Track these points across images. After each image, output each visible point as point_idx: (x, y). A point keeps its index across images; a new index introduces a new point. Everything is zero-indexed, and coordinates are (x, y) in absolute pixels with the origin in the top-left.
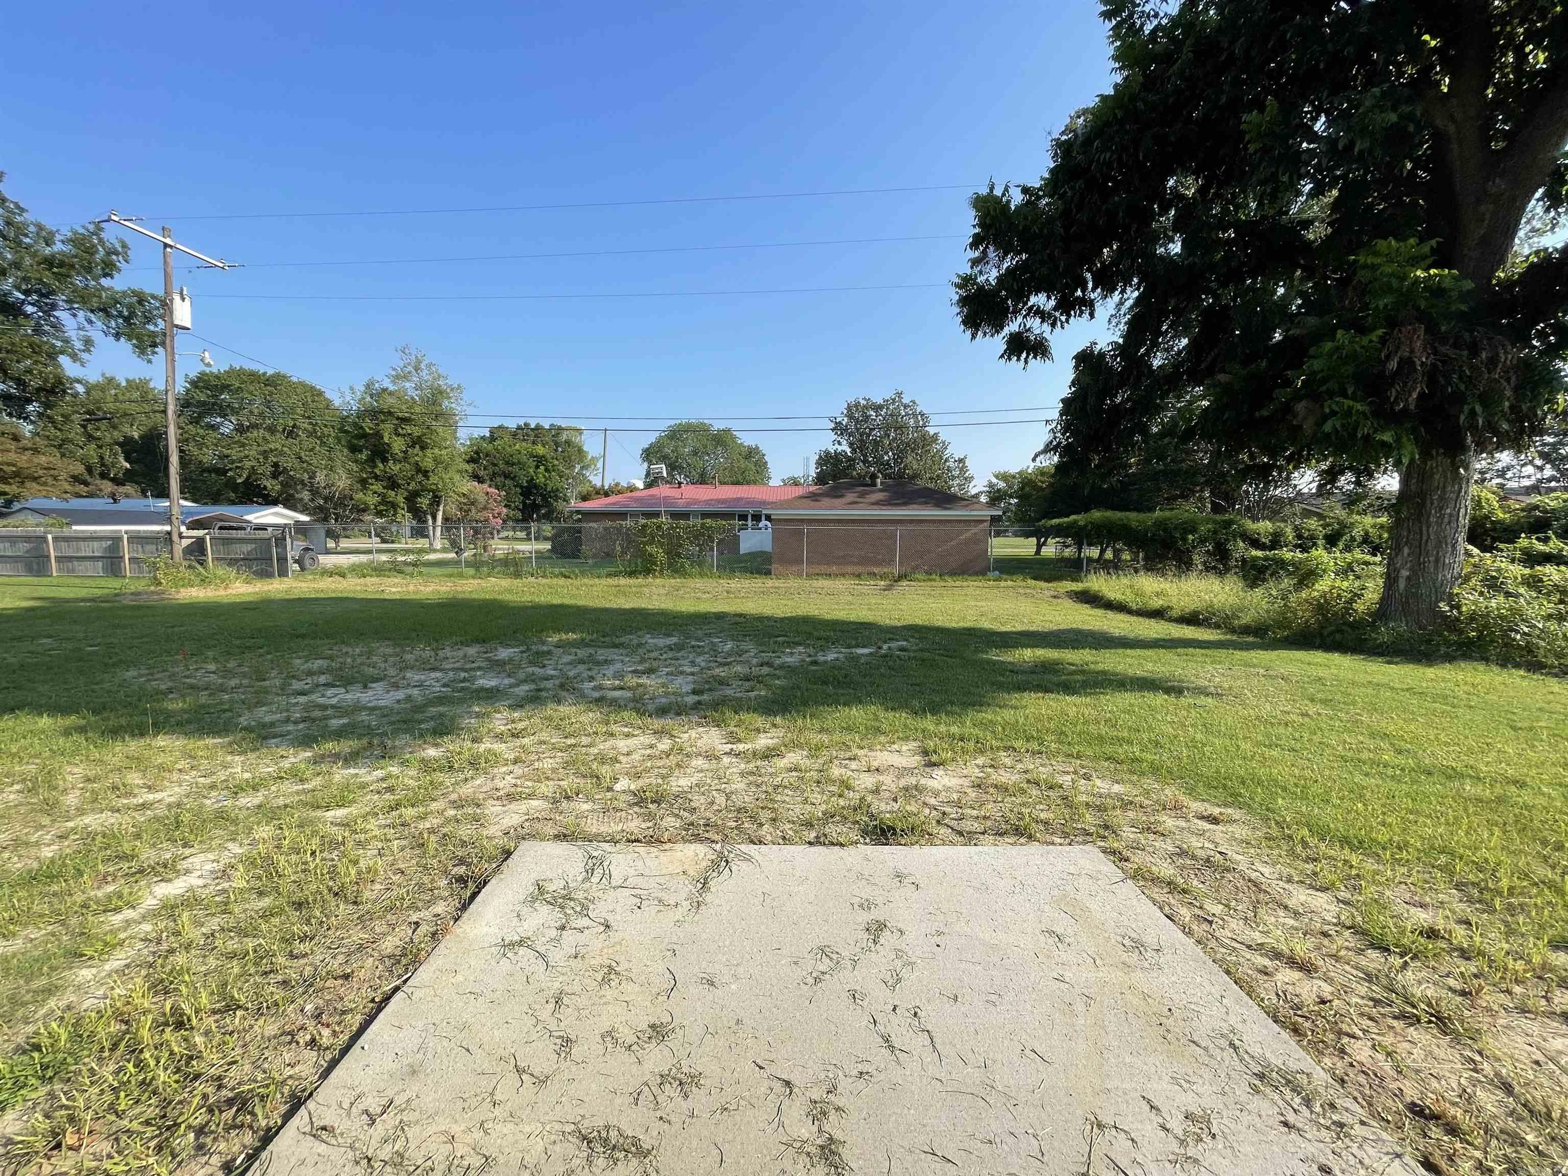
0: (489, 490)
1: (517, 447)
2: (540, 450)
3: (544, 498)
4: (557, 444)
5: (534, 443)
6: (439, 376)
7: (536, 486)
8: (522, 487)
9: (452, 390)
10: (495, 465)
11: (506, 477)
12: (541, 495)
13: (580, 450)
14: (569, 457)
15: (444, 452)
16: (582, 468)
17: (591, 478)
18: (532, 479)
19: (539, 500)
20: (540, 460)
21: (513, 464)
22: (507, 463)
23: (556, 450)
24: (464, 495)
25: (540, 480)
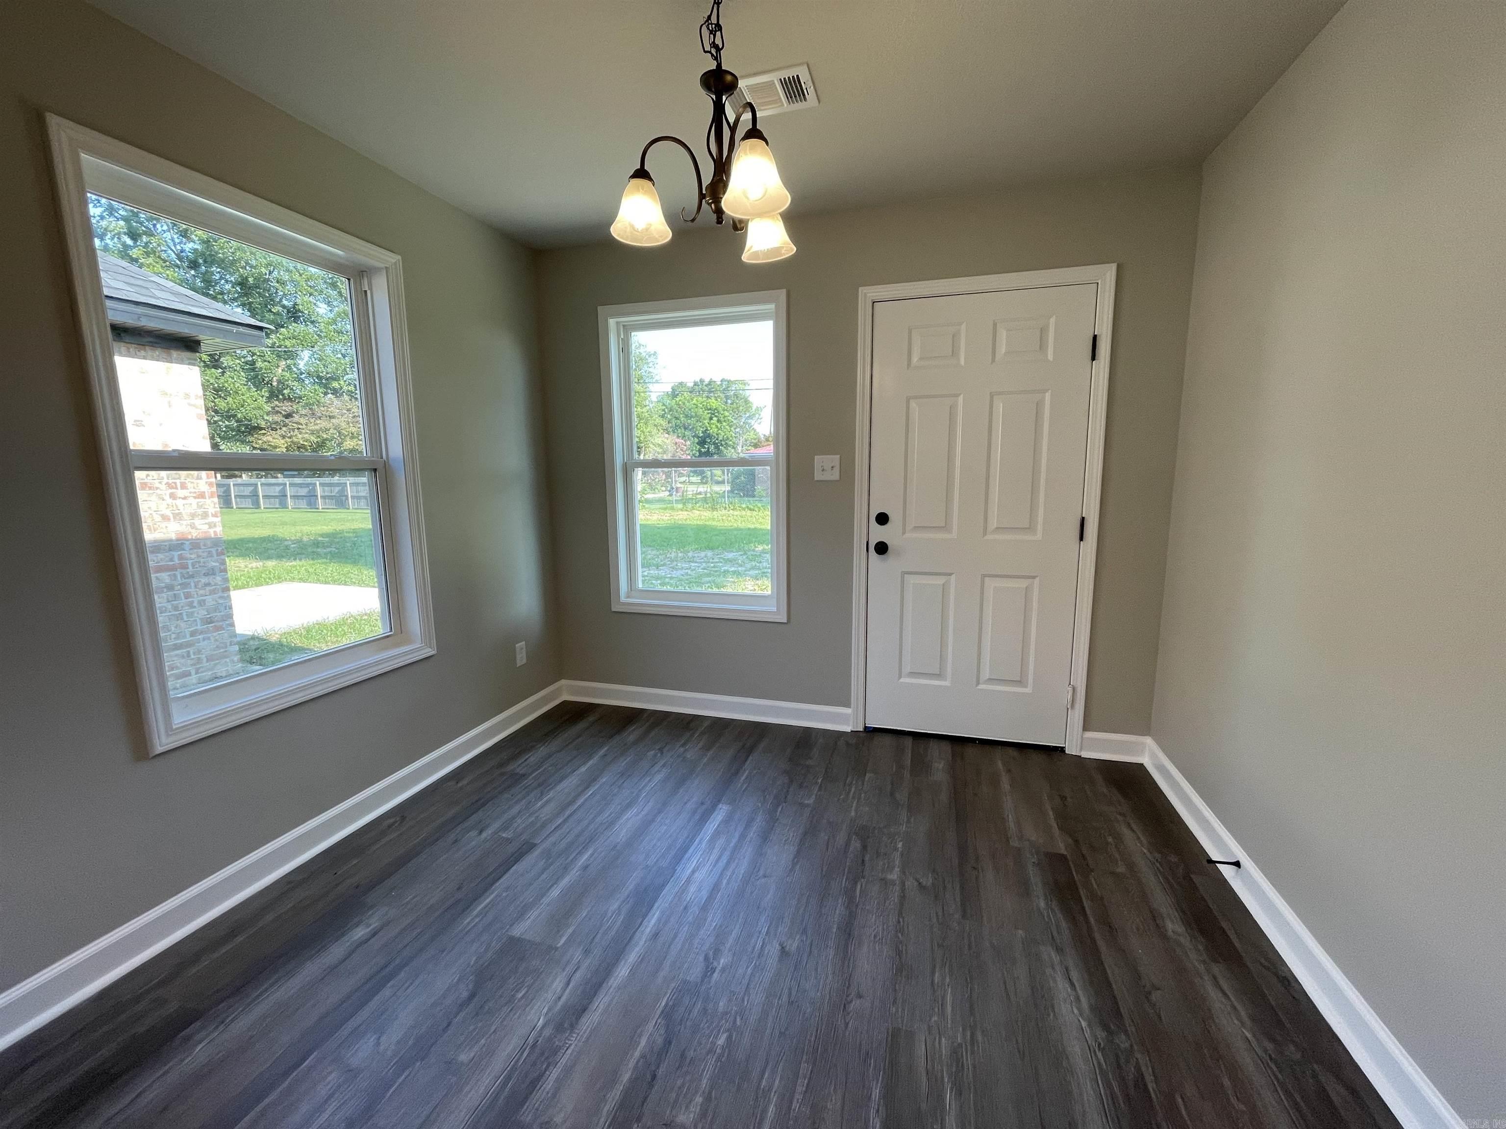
0: (678, 440)
1: (694, 401)
2: (713, 403)
3: (717, 447)
4: (727, 397)
5: (708, 397)
6: (640, 345)
7: (709, 436)
8: (698, 437)
9: (650, 356)
10: (677, 418)
11: (685, 429)
12: (714, 443)
13: (747, 401)
14: (737, 408)
15: (644, 410)
16: (750, 417)
17: (756, 426)
18: (707, 430)
19: (712, 448)
20: (713, 412)
21: (692, 417)
22: (687, 416)
23: (726, 403)
24: (659, 445)
25: (713, 430)
